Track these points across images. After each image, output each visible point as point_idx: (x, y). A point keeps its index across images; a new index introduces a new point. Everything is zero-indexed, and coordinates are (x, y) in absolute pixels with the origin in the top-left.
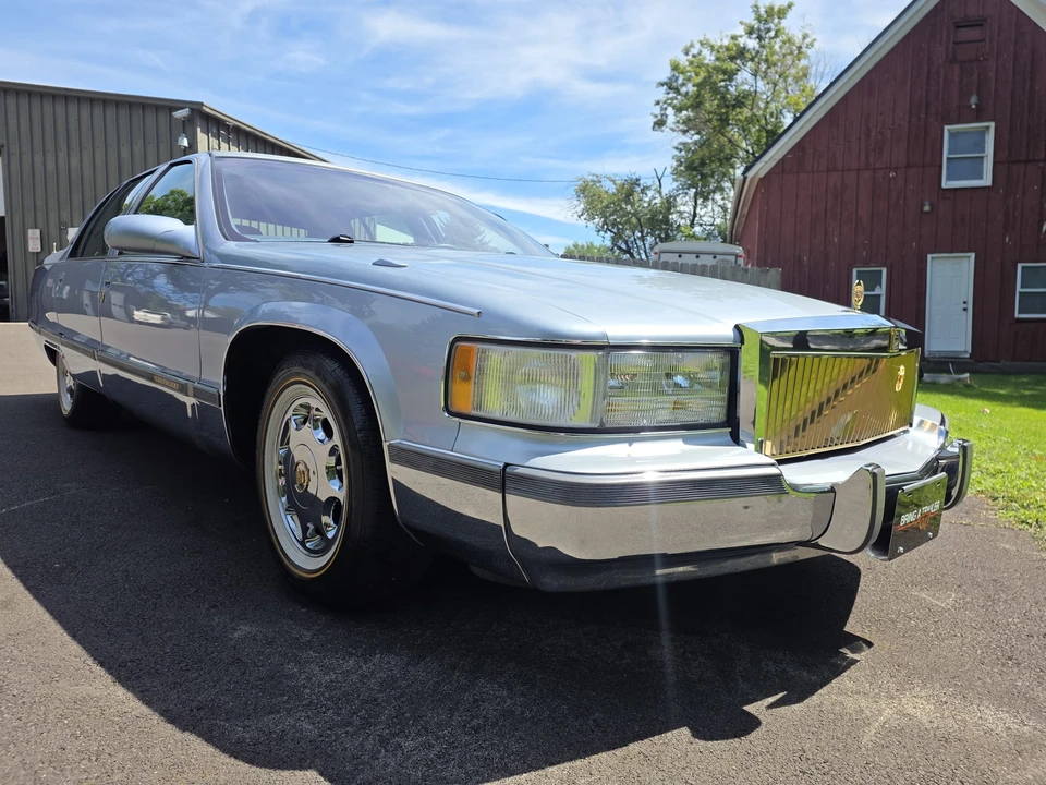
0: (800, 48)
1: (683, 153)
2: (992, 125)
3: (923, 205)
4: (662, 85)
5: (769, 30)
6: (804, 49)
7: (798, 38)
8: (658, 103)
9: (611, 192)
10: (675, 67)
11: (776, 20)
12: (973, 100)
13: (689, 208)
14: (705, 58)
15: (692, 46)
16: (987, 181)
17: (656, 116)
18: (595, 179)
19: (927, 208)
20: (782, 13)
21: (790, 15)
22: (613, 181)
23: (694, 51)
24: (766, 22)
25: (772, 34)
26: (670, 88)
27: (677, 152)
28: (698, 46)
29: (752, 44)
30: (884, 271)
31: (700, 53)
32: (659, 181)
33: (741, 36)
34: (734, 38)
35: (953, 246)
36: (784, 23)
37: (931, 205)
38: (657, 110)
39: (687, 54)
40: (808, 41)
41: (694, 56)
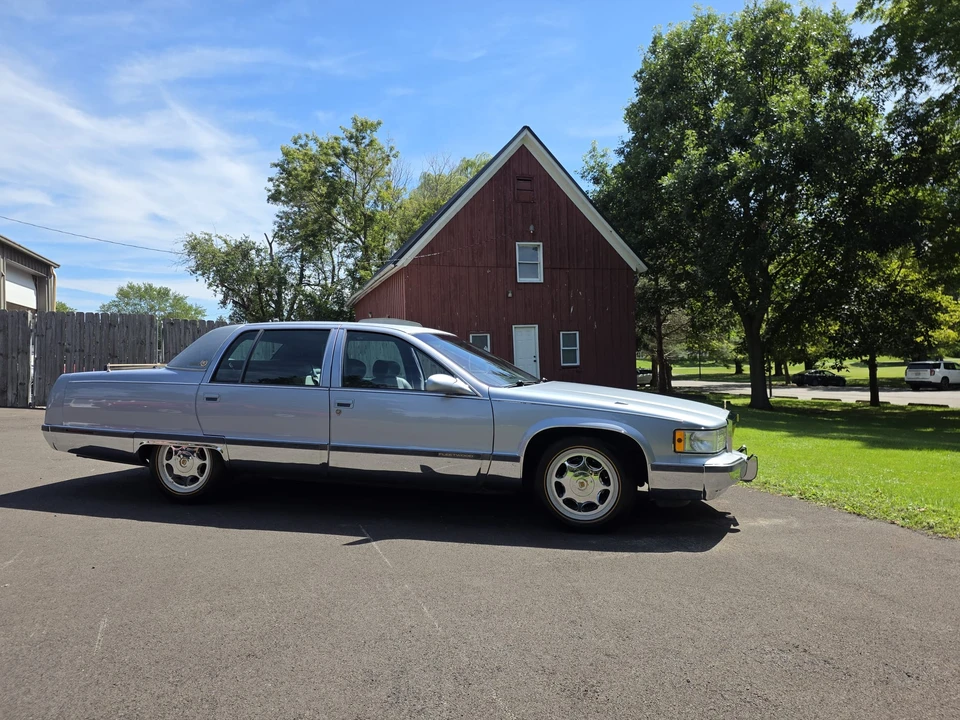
0: (388, 156)
1: (284, 220)
2: (541, 244)
3: (508, 293)
4: (276, 165)
5: (364, 138)
6: (391, 158)
7: (386, 149)
8: (271, 180)
9: (222, 250)
10: (286, 154)
11: (369, 132)
12: (532, 228)
13: (296, 270)
14: (311, 150)
15: (300, 137)
16: (540, 279)
17: (270, 191)
18: (207, 237)
19: (510, 295)
20: (374, 127)
21: (379, 129)
22: (226, 242)
23: (302, 142)
24: (361, 132)
25: (367, 141)
26: (284, 170)
27: (278, 219)
28: (304, 138)
29: (350, 145)
30: (488, 336)
31: (306, 145)
32: (270, 244)
33: (343, 139)
34: (336, 139)
35: (526, 321)
36: (375, 135)
37: (512, 293)
38: (270, 185)
39: (295, 143)
40: (393, 152)
41: (301, 146)
